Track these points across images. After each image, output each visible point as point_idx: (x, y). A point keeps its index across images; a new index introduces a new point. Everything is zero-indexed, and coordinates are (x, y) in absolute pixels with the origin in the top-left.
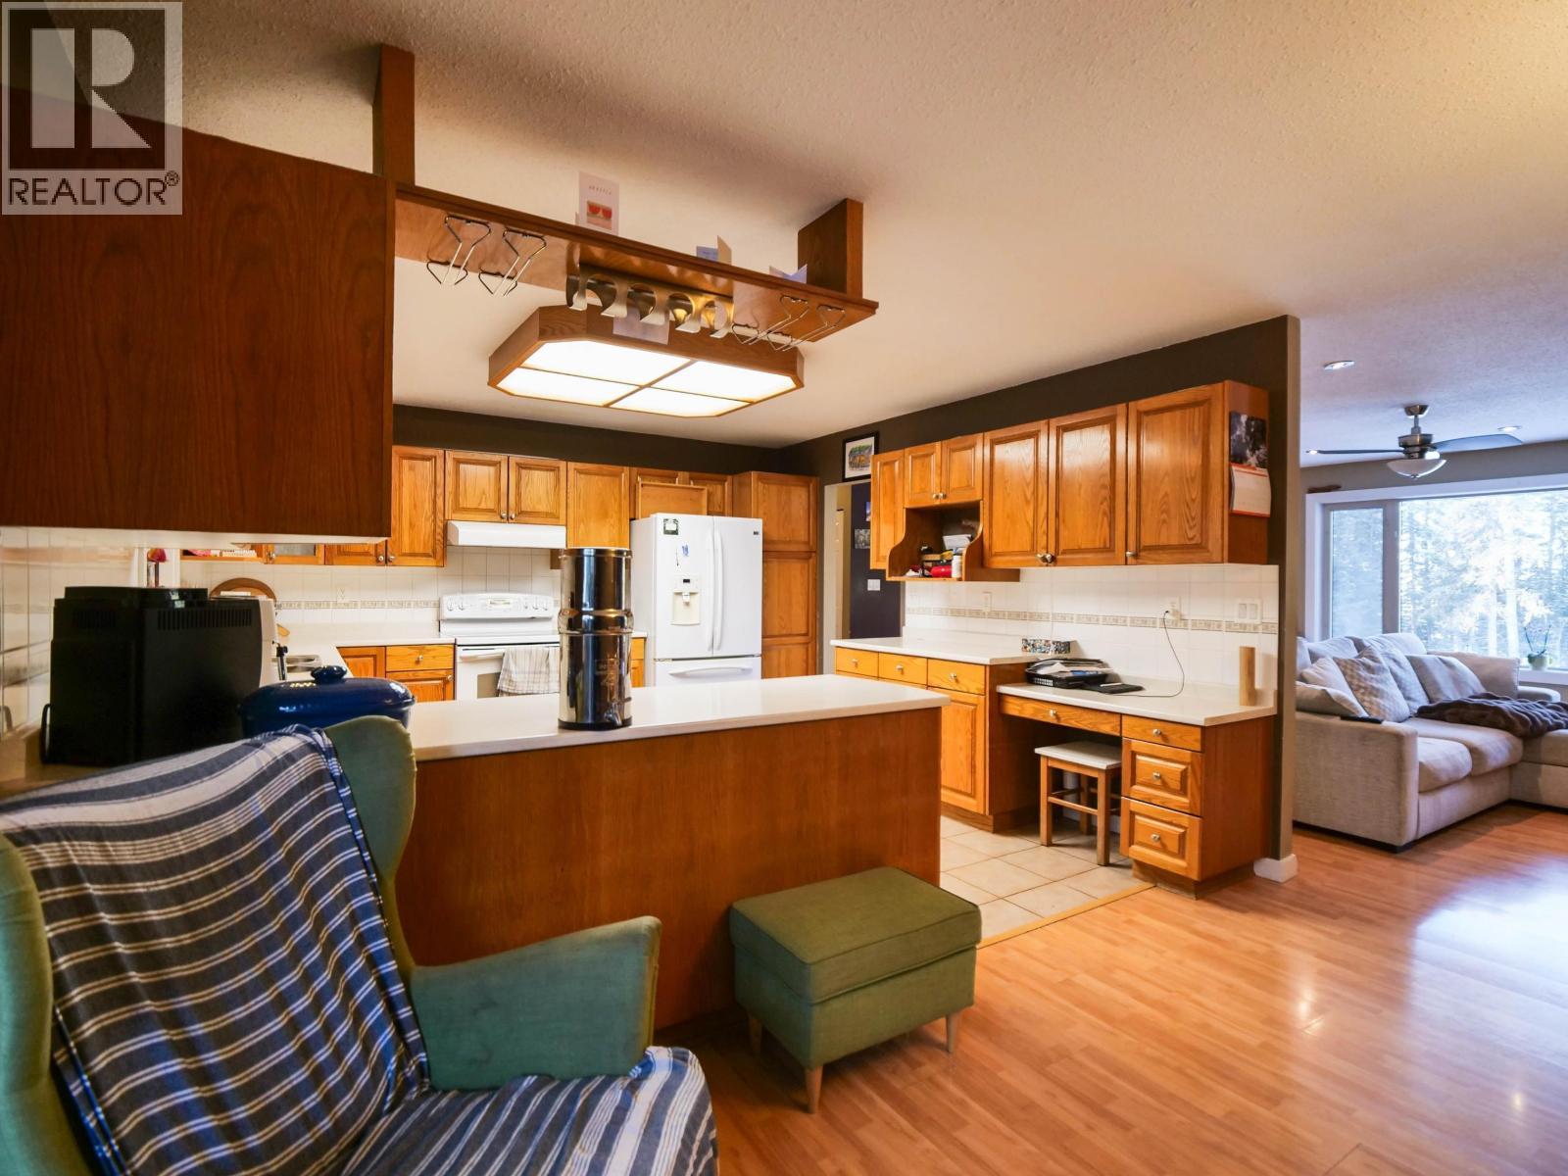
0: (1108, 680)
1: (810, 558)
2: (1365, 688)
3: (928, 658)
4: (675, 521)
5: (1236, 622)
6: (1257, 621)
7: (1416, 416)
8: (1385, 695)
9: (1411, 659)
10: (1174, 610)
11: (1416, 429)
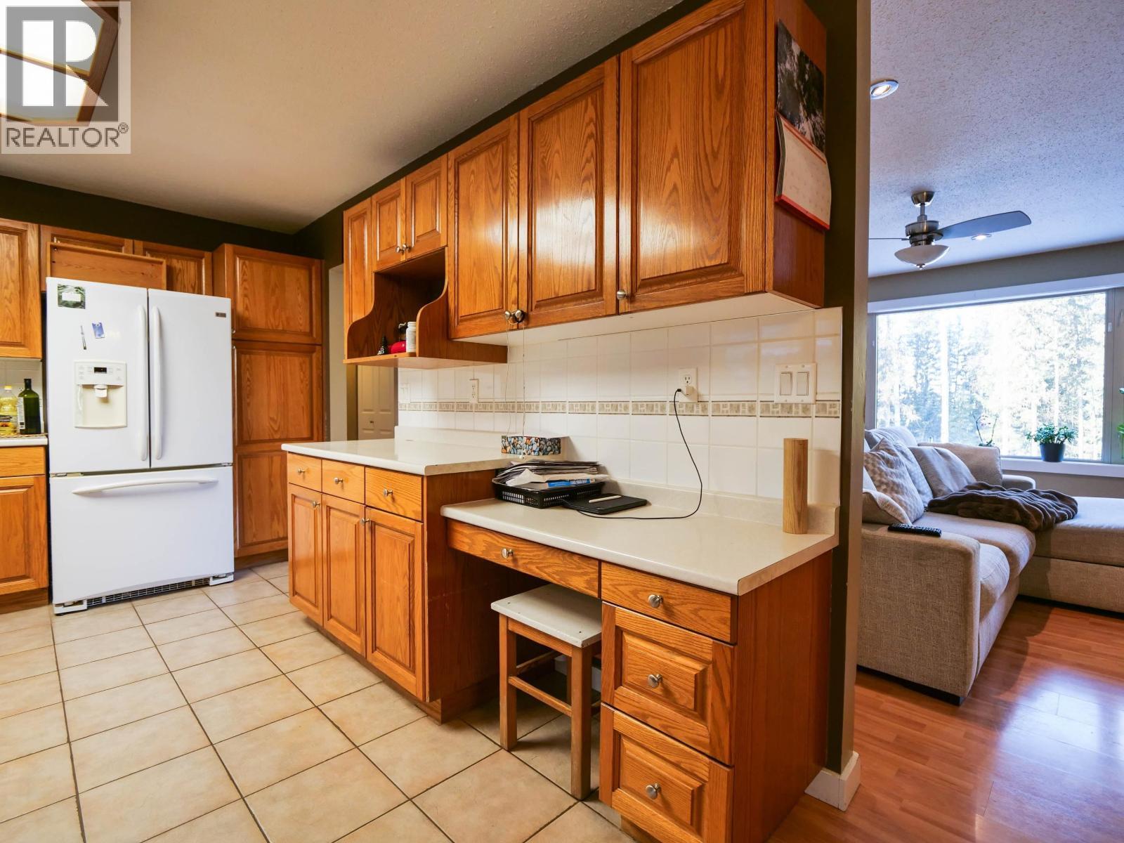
0: (605, 491)
1: (313, 352)
2: (887, 484)
3: (366, 466)
4: (79, 290)
5: (776, 401)
6: (809, 399)
7: (923, 204)
8: (905, 491)
9: (913, 451)
10: (687, 388)
11: (922, 216)
